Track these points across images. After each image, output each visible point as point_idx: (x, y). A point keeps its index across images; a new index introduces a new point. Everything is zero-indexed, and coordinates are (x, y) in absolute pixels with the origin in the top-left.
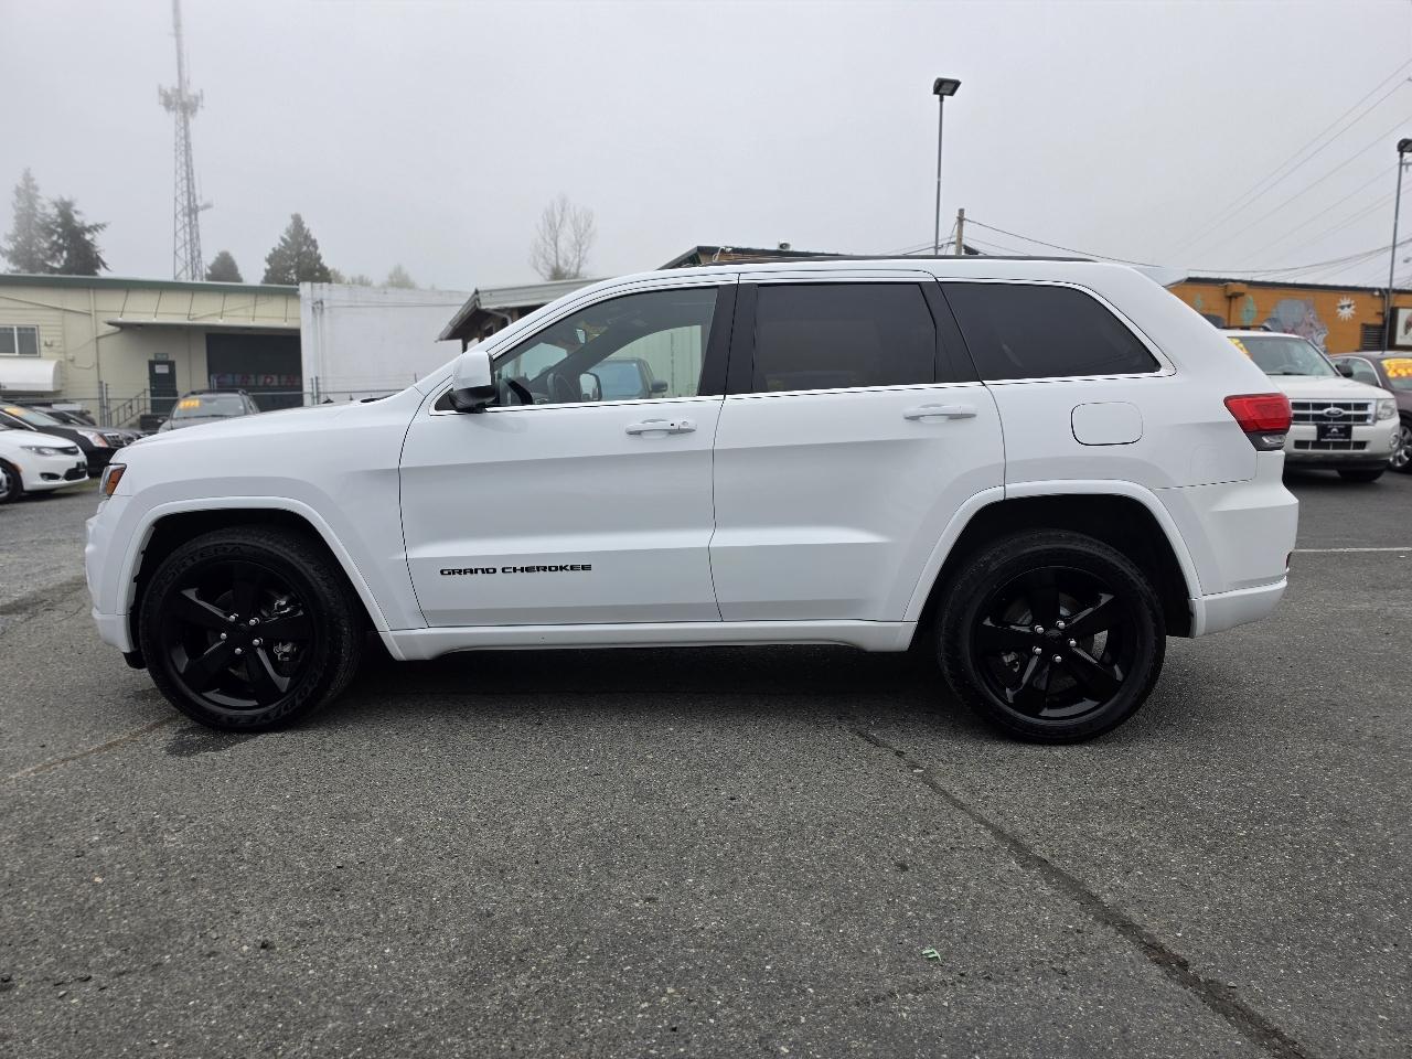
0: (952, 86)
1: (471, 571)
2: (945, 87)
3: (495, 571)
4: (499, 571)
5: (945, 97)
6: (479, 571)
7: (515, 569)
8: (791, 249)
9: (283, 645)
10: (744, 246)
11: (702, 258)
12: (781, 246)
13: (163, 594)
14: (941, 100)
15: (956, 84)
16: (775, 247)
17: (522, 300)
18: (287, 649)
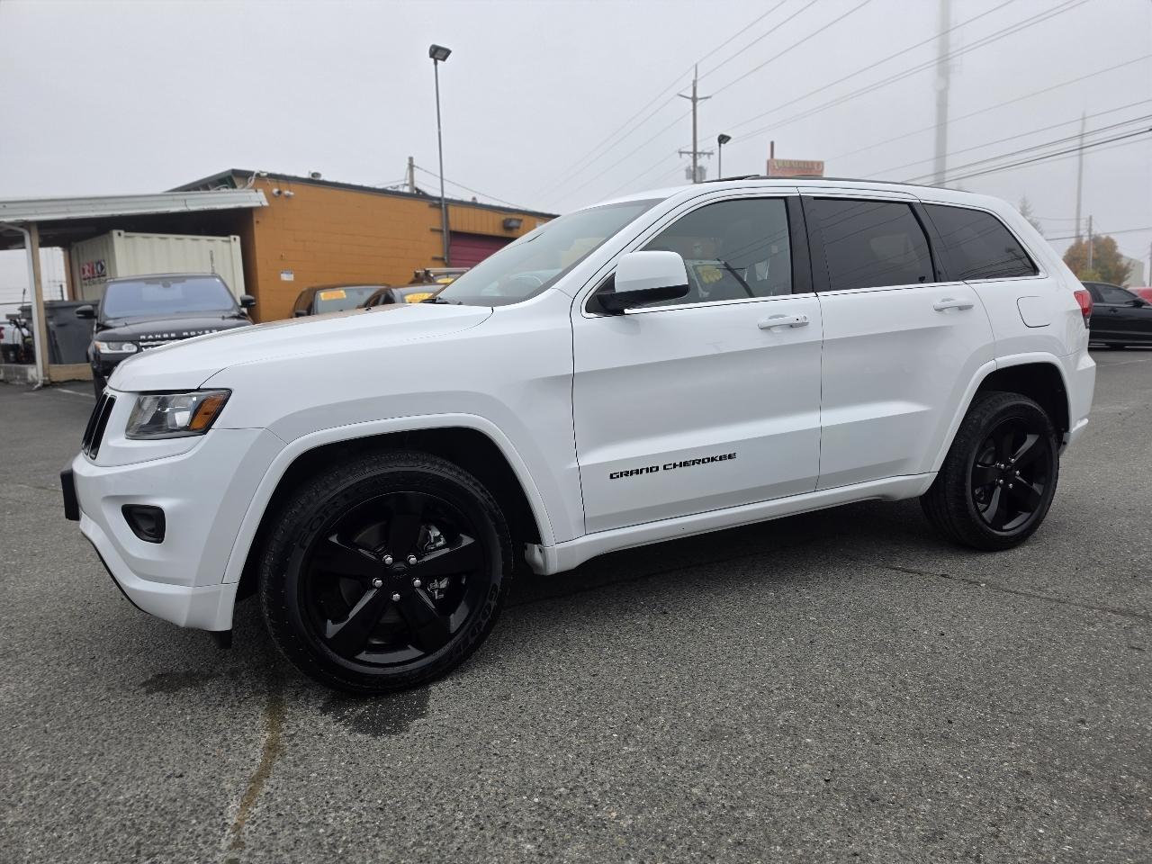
0: (445, 54)
1: (637, 472)
2: (439, 53)
3: (657, 468)
4: (661, 468)
5: (439, 62)
6: (644, 471)
7: (675, 466)
8: (321, 179)
9: (439, 581)
10: (278, 172)
11: (236, 181)
12: (313, 175)
13: (307, 544)
14: (436, 63)
15: (448, 52)
16: (305, 175)
17: (43, 214)
18: (443, 584)
